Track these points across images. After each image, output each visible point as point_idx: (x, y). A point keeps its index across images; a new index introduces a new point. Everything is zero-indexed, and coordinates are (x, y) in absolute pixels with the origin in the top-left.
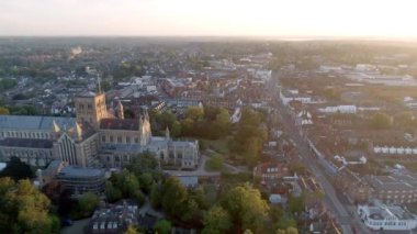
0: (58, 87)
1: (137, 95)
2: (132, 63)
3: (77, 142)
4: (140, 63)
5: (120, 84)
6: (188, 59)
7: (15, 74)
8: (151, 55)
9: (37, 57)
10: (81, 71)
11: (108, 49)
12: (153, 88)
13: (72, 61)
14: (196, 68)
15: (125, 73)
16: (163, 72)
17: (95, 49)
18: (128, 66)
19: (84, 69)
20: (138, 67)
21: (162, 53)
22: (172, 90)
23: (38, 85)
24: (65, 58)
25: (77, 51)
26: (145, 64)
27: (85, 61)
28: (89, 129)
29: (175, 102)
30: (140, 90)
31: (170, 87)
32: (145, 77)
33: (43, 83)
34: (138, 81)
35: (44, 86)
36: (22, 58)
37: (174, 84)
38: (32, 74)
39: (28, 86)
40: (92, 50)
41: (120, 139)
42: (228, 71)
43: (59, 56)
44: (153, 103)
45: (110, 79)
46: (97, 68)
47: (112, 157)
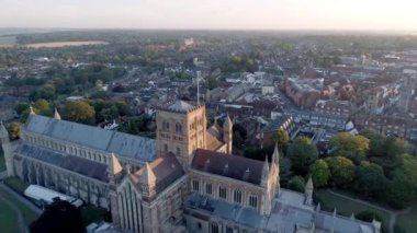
0: (162, 80)
1: (249, 98)
2: (244, 55)
3: (145, 199)
4: (251, 56)
5: (229, 80)
6: (310, 53)
7: (128, 63)
8: (264, 48)
9: (153, 47)
10: (189, 63)
11: (219, 41)
12: (271, 89)
13: (183, 52)
14: (324, 65)
15: (235, 67)
16: (280, 68)
17: (206, 40)
18: (239, 59)
19: (191, 60)
20: (251, 61)
21: (276, 46)
22: (299, 95)
23: (145, 76)
24: (177, 48)
25: (189, 42)
26: (258, 57)
27: (195, 52)
28: (173, 169)
29: (307, 117)
30: (252, 91)
31: (295, 90)
32: (258, 74)
33: (150, 73)
34: (250, 78)
35: (150, 77)
36: (140, 47)
37: (299, 86)
38: (143, 63)
39: (135, 76)
40: (203, 42)
41: (223, 193)
42: (373, 72)
43: (172, 46)
44: (274, 115)
45: (217, 74)
46: (205, 61)
47: (206, 225)
